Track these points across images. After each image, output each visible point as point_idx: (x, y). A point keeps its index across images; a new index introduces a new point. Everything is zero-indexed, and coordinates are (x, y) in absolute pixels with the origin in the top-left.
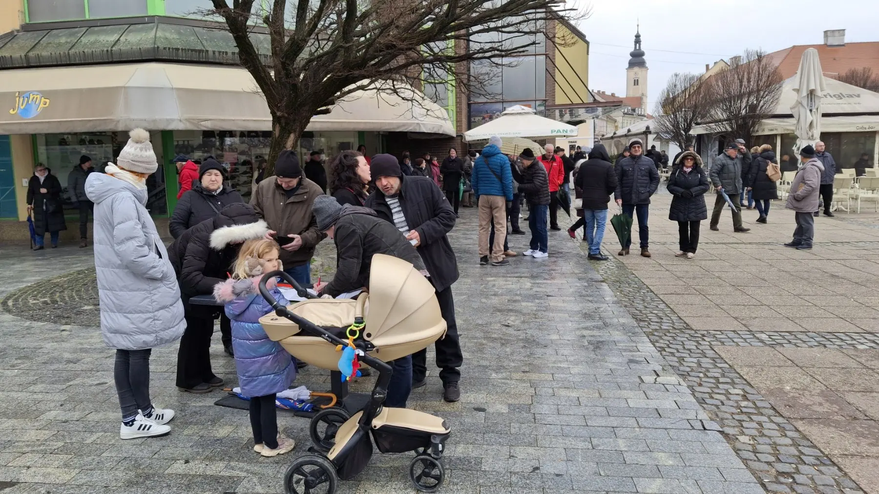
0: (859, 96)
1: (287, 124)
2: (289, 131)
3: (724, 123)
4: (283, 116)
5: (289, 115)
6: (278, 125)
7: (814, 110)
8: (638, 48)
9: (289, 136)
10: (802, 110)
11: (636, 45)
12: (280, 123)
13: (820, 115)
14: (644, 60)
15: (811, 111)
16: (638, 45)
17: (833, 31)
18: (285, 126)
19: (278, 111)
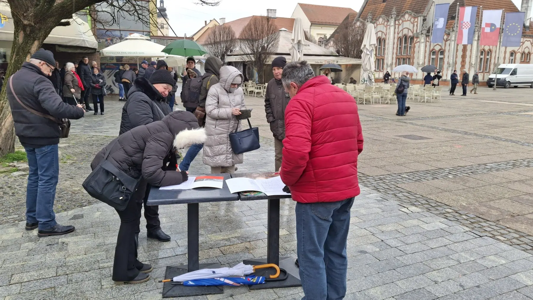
0: (309, 45)
1: (32, 31)
2: (34, 38)
3: (251, 55)
4: (30, 25)
5: (35, 24)
6: (22, 32)
7: (300, 52)
8: (162, 6)
9: (33, 43)
10: (295, 52)
11: (161, 4)
12: (24, 30)
13: (303, 55)
14: (166, 13)
15: (299, 52)
16: (162, 4)
17: (271, 10)
18: (30, 33)
19: (25, 19)
